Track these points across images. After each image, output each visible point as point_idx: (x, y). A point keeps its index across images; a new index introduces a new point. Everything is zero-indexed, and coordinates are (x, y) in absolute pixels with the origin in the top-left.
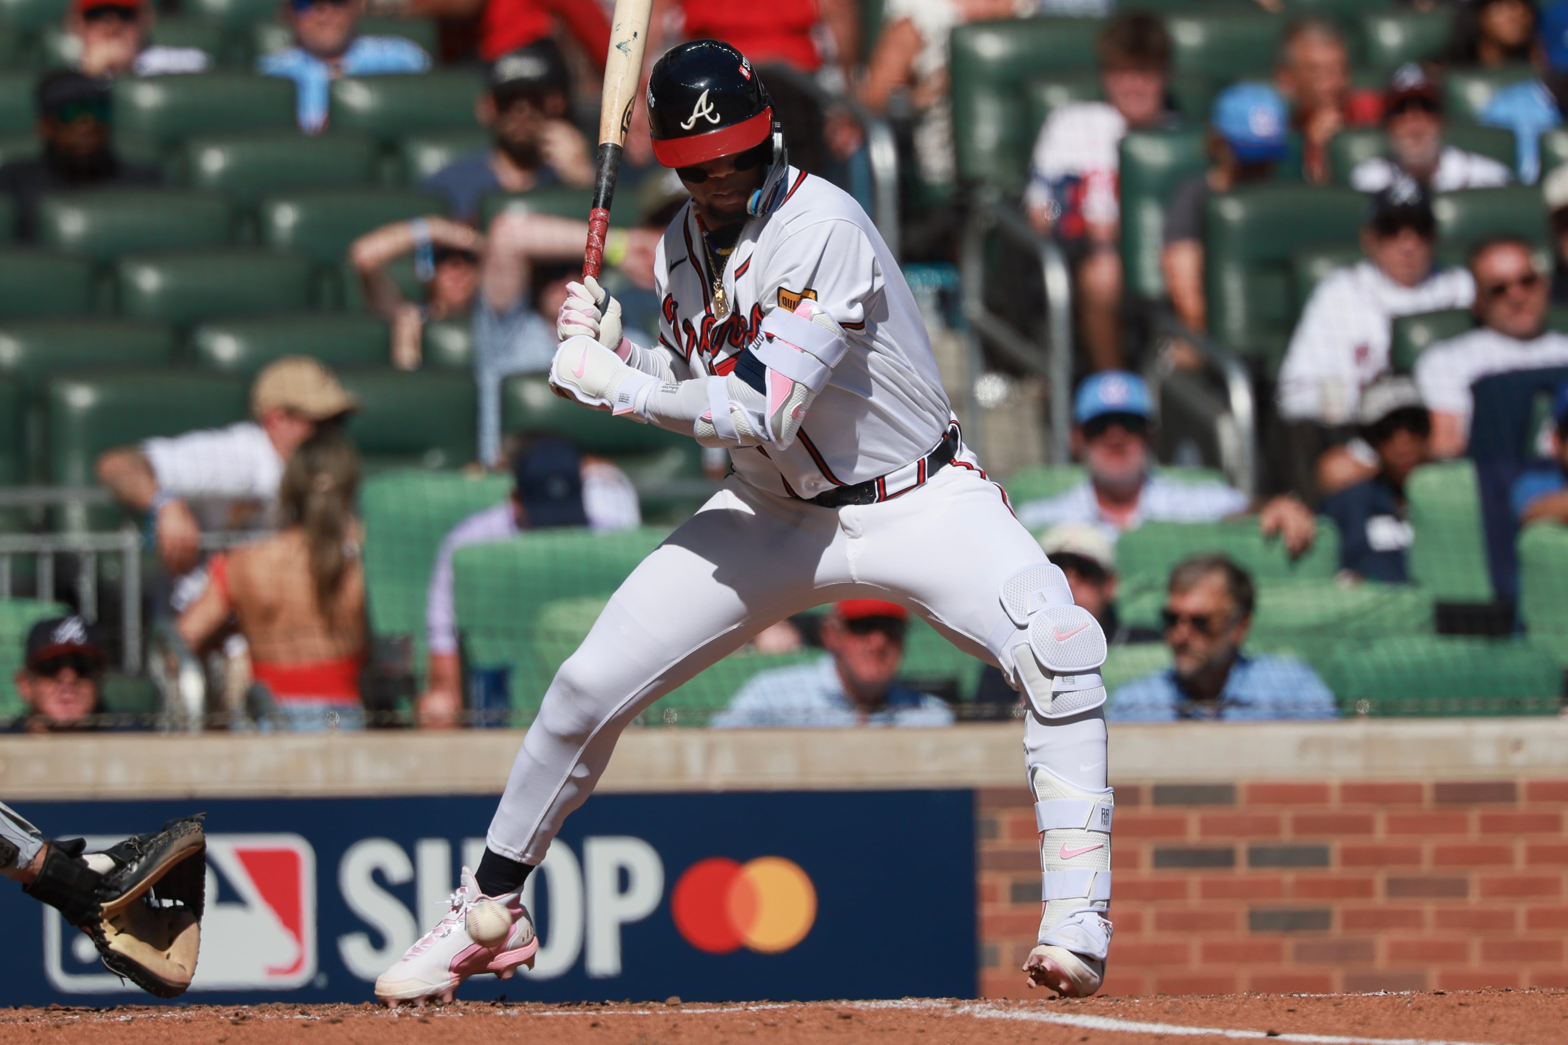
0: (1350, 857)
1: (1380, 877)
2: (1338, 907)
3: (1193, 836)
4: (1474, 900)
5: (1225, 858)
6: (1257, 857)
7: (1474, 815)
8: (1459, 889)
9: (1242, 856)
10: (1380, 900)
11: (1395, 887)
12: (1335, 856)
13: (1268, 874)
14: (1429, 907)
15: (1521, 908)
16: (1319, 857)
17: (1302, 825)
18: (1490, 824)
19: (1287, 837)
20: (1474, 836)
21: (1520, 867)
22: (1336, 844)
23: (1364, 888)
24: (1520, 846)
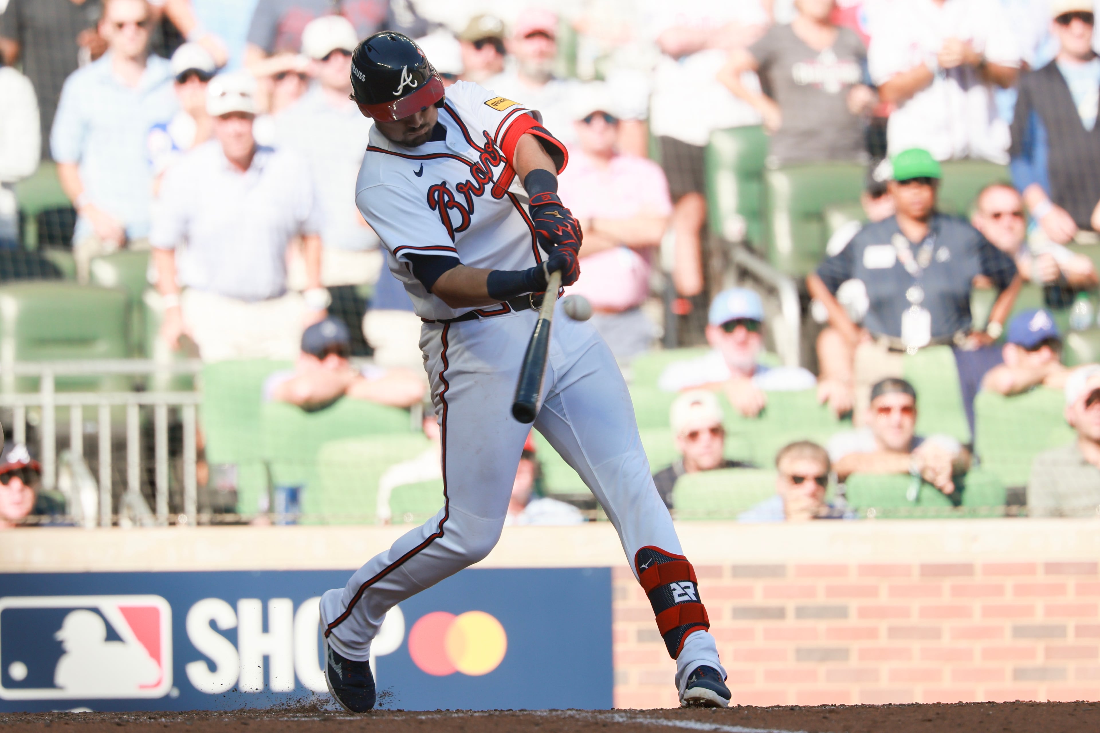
0: (864, 613)
1: (883, 625)
2: (855, 646)
3: (759, 600)
4: (946, 641)
5: (780, 613)
6: (801, 612)
7: (947, 584)
8: (936, 634)
9: (790, 613)
10: (883, 641)
11: (893, 632)
12: (853, 612)
13: (809, 623)
14: (916, 646)
15: (978, 646)
16: (842, 613)
17: (831, 591)
18: (957, 591)
19: (821, 599)
20: (946, 599)
21: (977, 620)
22: (854, 604)
23: (872, 633)
24: (977, 605)
